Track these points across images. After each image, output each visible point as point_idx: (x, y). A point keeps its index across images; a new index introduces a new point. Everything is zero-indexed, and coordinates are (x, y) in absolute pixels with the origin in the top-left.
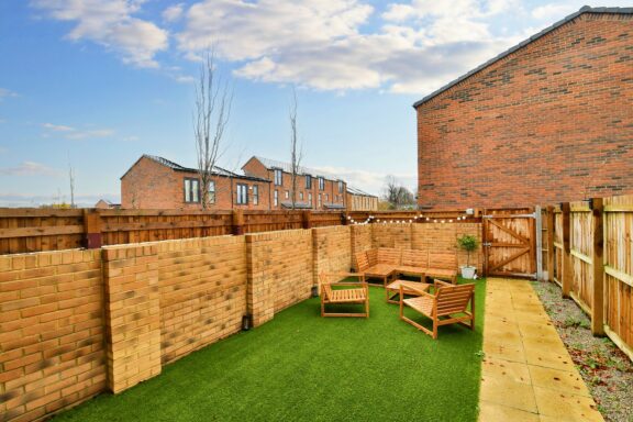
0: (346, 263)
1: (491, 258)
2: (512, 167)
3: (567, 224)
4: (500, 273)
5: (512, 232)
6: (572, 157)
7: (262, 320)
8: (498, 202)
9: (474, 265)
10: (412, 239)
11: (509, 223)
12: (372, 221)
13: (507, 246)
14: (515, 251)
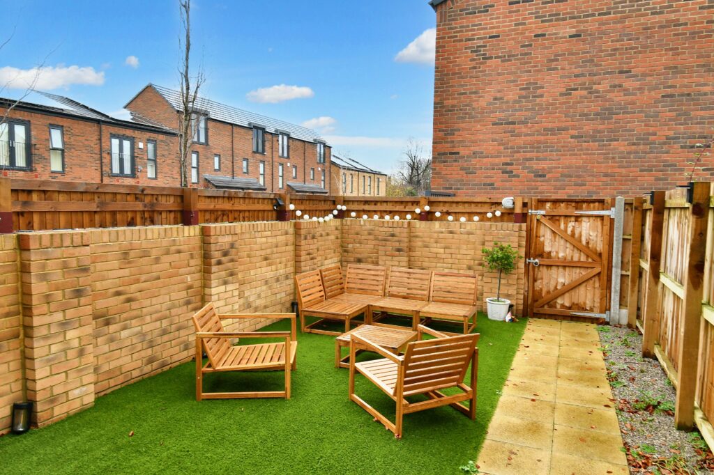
0: (283, 292)
1: (538, 285)
2: (588, 128)
3: (658, 229)
4: (551, 311)
5: (574, 240)
6: (686, 114)
7: (59, 411)
8: (562, 188)
9: (508, 296)
10: (410, 249)
11: (571, 225)
12: (341, 215)
13: (566, 265)
14: (577, 274)
